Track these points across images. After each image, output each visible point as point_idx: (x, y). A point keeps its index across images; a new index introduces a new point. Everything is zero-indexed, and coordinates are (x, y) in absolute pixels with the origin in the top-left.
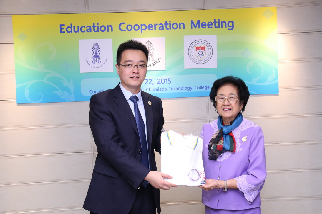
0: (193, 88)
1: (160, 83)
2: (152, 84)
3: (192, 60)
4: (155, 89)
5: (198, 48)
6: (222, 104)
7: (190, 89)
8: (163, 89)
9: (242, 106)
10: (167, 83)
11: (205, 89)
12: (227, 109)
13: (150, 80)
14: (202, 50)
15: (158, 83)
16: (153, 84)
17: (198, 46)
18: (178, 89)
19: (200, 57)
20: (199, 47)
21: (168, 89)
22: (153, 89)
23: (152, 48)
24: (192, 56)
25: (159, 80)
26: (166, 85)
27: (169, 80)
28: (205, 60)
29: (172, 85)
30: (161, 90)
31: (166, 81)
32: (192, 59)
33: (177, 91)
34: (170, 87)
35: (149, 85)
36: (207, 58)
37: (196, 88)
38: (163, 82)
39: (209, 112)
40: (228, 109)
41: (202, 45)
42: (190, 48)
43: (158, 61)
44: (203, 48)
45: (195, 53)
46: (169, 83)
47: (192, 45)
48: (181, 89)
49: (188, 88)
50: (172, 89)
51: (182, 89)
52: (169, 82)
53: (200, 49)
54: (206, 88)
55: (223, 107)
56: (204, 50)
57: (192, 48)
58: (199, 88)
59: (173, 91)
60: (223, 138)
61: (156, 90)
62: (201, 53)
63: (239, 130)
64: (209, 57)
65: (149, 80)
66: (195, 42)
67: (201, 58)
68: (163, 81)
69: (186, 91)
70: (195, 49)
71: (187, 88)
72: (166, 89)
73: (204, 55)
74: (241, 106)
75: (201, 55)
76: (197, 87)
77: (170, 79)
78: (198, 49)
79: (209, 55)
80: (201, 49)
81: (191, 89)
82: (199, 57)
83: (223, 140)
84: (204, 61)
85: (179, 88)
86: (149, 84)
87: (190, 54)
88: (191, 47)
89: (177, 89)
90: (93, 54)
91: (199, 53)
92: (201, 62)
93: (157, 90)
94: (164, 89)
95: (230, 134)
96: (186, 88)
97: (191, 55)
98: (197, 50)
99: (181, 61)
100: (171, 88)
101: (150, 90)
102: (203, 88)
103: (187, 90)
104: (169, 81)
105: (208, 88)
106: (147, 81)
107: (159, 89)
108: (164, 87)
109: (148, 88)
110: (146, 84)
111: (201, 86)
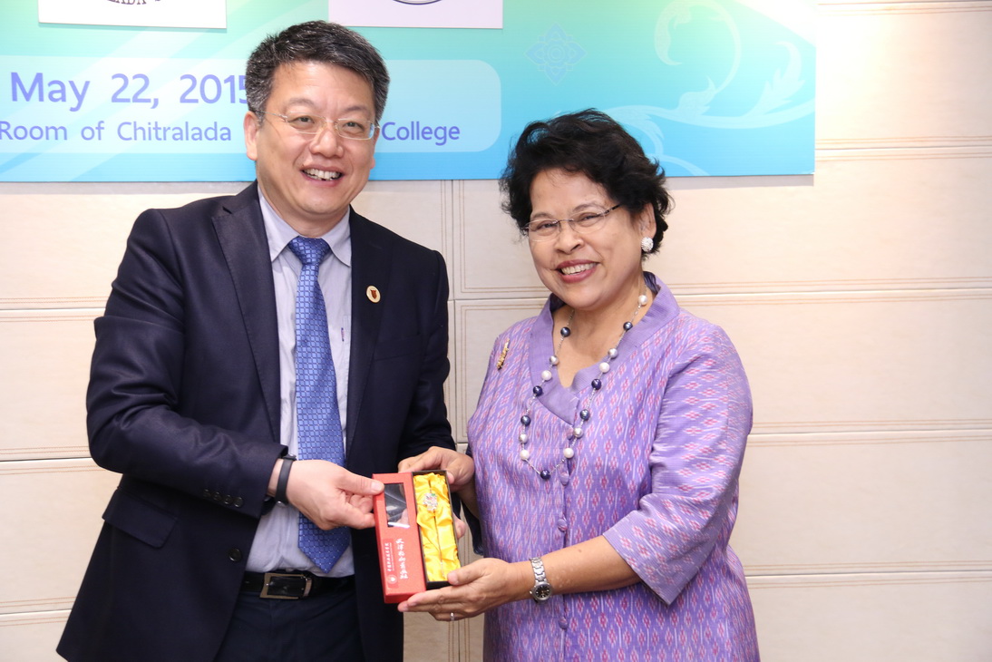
1: (196, 101)
2: (148, 101)
4: (165, 130)
8: (211, 134)
10: (233, 101)
11: (434, 140)
13: (141, 82)
15: (183, 100)
16: (156, 101)
21: (239, 132)
22: (157, 128)
25: (189, 82)
26: (227, 113)
30: (200, 135)
31: (226, 87)
35: (132, 105)
37: (391, 131)
38: (211, 92)
46: (242, 101)
54: (441, 133)
58: (403, 133)
61: (170, 134)
65: (135, 77)
68: (211, 89)
72: (229, 134)
76: (395, 128)
86: (136, 99)
93: (180, 135)
94: (219, 133)
101: (140, 133)
105: (454, 135)
106: (120, 82)
107: (191, 133)
108: (216, 123)
109: (129, 124)
110: (115, 99)
111: (416, 125)
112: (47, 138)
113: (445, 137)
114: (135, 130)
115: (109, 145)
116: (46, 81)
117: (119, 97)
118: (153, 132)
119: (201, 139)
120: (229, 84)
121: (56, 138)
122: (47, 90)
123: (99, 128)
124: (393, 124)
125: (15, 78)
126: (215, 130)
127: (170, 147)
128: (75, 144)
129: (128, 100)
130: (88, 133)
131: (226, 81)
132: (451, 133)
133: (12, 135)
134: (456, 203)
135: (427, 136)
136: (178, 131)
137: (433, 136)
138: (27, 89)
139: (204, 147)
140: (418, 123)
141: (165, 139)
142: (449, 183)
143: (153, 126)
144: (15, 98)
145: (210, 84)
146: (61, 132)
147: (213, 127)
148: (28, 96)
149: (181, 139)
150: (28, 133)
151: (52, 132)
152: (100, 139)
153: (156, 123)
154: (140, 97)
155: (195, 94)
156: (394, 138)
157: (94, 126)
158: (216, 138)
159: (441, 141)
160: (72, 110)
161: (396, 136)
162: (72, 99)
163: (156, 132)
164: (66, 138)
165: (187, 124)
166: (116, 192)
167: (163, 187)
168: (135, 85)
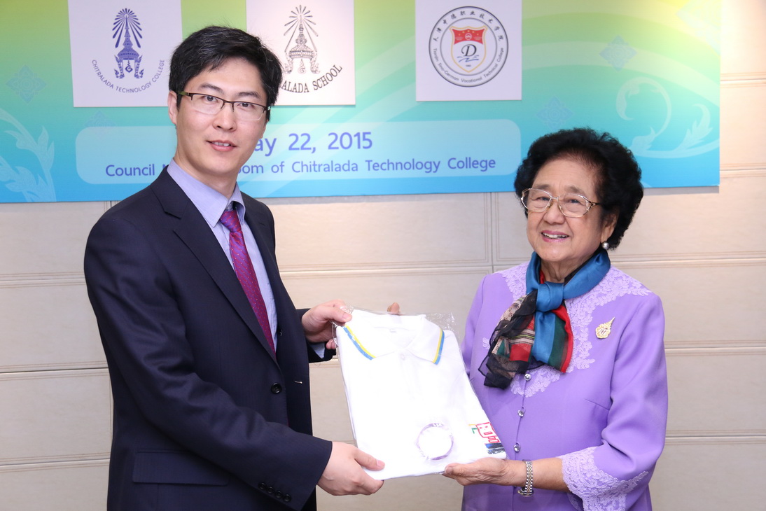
0: (444, 166)
1: (337, 148)
2: (310, 149)
3: (442, 73)
4: (319, 166)
5: (460, 36)
6: (540, 216)
7: (434, 168)
8: (346, 167)
10: (359, 147)
11: (480, 168)
12: (553, 234)
13: (306, 138)
14: (473, 39)
15: (330, 147)
16: (314, 149)
17: (461, 26)
18: (395, 166)
19: (468, 63)
20: (466, 31)
21: (363, 166)
22: (314, 165)
23: (314, 31)
24: (441, 60)
25: (333, 137)
26: (356, 155)
27: (367, 136)
28: (482, 75)
29: (377, 155)
30: (340, 168)
31: (355, 140)
32: (442, 69)
33: (391, 174)
34: (369, 161)
35: (301, 152)
36: (490, 69)
37: (453, 163)
38: (346, 143)
39: (494, 243)
40: (556, 236)
41: (476, 26)
42: (436, 34)
43: (331, 75)
44: (477, 35)
45: (452, 51)
46: (365, 148)
47: (441, 25)
48: (403, 166)
49: (428, 165)
50: (376, 166)
51: (408, 166)
52: (367, 143)
53: (466, 37)
54: (484, 164)
56: (481, 41)
57: (442, 32)
58: (461, 165)
59: (380, 174)
60: (533, 322)
61: (322, 168)
62: (472, 50)
63: (589, 302)
64: (496, 65)
65: (303, 135)
66: (451, 14)
67: (468, 69)
68: (346, 141)
69: (421, 173)
70: (450, 36)
71: (424, 165)
72: (357, 167)
73: (480, 58)
74: (607, 229)
75: (471, 58)
76: (455, 162)
77: (369, 133)
78: (460, 38)
79: (497, 57)
80: (470, 37)
81: (437, 167)
82: (463, 64)
83: (534, 330)
84: (481, 79)
85: (399, 166)
86: (303, 148)
87: (435, 54)
88: (439, 29)
89: (391, 166)
90: (117, 46)
91: (465, 51)
92: (471, 81)
93: (328, 168)
94: (351, 167)
95: (558, 312)
96: (419, 166)
97: (437, 58)
98: (456, 42)
99: (406, 76)
100: (371, 164)
101: (305, 168)
102: (474, 164)
103: (424, 169)
104: (364, 139)
105: (492, 165)
106: (294, 138)
107: (334, 167)
108: (349, 161)
109: (299, 162)
110: (291, 148)
111: (468, 159)
112: (252, 172)
113: (486, 166)
114: (302, 166)
115: (287, 176)
117: (294, 147)
118: (313, 167)
119: (340, 170)
120: (356, 138)
121: (257, 172)
123: (282, 166)
124: (455, 159)
126: (349, 165)
127: (322, 175)
128: (268, 176)
129: (298, 149)
130: (275, 169)
131: (355, 136)
132: (490, 163)
134: (493, 206)
135: (475, 166)
136: (327, 166)
137: (479, 166)
139: (342, 175)
140: (470, 158)
141: (319, 171)
142: (489, 194)
143: (312, 163)
145: (346, 139)
146: (260, 169)
147: (347, 163)
149: (329, 170)
151: (255, 169)
152: (282, 171)
153: (314, 162)
154: (305, 147)
155: (337, 144)
156: (455, 168)
157: (279, 164)
158: (349, 170)
159: (485, 169)
160: (267, 155)
161: (456, 166)
162: (266, 149)
163: (314, 167)
164: (263, 172)
165: (332, 162)
166: (291, 203)
167: (318, 199)
168: (302, 140)
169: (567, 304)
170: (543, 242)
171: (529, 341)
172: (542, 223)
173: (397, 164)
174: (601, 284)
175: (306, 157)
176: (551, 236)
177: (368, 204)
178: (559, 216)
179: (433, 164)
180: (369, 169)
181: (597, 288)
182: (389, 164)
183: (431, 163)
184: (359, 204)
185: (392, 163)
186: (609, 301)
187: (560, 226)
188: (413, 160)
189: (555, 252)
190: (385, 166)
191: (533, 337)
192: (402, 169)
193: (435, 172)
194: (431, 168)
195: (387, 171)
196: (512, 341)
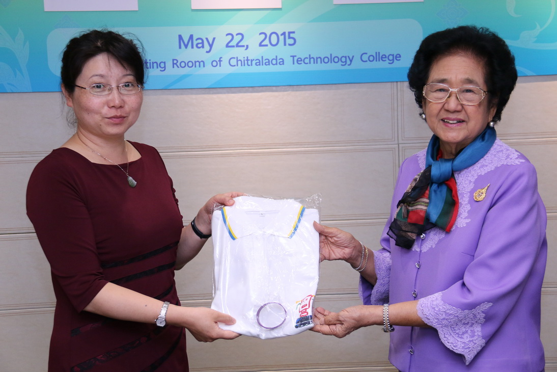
0: (357, 60)
1: (267, 45)
2: (243, 46)
4: (252, 61)
6: (440, 106)
7: (348, 62)
8: (274, 62)
9: (493, 112)
10: (285, 45)
11: (388, 61)
12: (453, 120)
13: (240, 37)
15: (261, 45)
16: (247, 46)
18: (316, 60)
21: (288, 60)
22: (248, 60)
25: (263, 36)
26: (282, 51)
27: (292, 35)
29: (300, 51)
30: (269, 62)
31: (282, 38)
33: (312, 67)
34: (293, 57)
35: (236, 49)
37: (365, 58)
38: (274, 41)
40: (455, 122)
46: (290, 45)
48: (323, 61)
49: (343, 59)
50: (300, 61)
51: (326, 60)
52: (291, 41)
54: (391, 58)
55: (444, 115)
58: (371, 58)
59: (302, 67)
60: (427, 192)
61: (254, 62)
63: (473, 172)
65: (237, 34)
68: (274, 39)
69: (338, 66)
71: (340, 59)
72: (283, 61)
74: (492, 110)
76: (367, 56)
77: (294, 32)
81: (351, 61)
83: (429, 198)
85: (319, 60)
86: (237, 46)
89: (312, 60)
93: (259, 63)
94: (278, 61)
95: (448, 182)
96: (336, 60)
100: (296, 59)
101: (239, 62)
102: (383, 58)
103: (340, 63)
104: (290, 38)
105: (398, 59)
106: (230, 37)
107: (264, 62)
108: (276, 57)
109: (234, 58)
110: (227, 46)
111: (378, 54)
112: (195, 67)
113: (393, 60)
114: (237, 61)
115: (225, 69)
116: (194, 39)
117: (230, 45)
118: (246, 62)
119: (269, 64)
120: (283, 36)
121: (200, 66)
122: (195, 43)
123: (220, 61)
124: (366, 53)
125: (180, 37)
126: (276, 60)
127: (254, 69)
128: (208, 69)
129: (233, 46)
130: (215, 64)
131: (282, 35)
132: (396, 57)
133: (179, 65)
134: (399, 94)
135: (384, 59)
136: (258, 61)
137: (387, 59)
138: (186, 43)
139: (271, 69)
140: (379, 53)
141: (252, 65)
142: (395, 83)
143: (246, 59)
144: (180, 47)
145: (274, 37)
146: (202, 63)
147: (275, 58)
148: (186, 46)
149: (260, 65)
150: (187, 64)
151: (197, 64)
152: (220, 66)
153: (247, 57)
154: (240, 44)
155: (266, 42)
156: (366, 61)
157: (218, 60)
158: (276, 64)
159: (391, 62)
160: (207, 52)
161: (367, 60)
162: (207, 47)
163: (247, 62)
164: (204, 66)
165: (262, 57)
166: (228, 93)
167: (250, 89)
168: (237, 38)
169: (456, 176)
170: (444, 127)
171: (424, 208)
172: (443, 110)
173: (317, 58)
174: (485, 157)
175: (240, 53)
176: (451, 122)
177: (293, 93)
178: (458, 105)
179: (348, 58)
180: (294, 64)
181: (482, 161)
182: (310, 59)
183: (346, 57)
184: (286, 93)
185: (313, 58)
186: (489, 170)
187: (459, 113)
188: (331, 55)
189: (452, 135)
190: (307, 61)
191: (428, 204)
192: (321, 63)
193: (349, 65)
194: (346, 62)
195: (309, 64)
196: (410, 208)
